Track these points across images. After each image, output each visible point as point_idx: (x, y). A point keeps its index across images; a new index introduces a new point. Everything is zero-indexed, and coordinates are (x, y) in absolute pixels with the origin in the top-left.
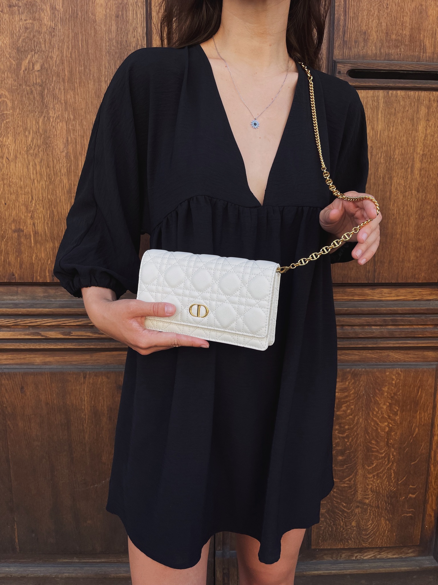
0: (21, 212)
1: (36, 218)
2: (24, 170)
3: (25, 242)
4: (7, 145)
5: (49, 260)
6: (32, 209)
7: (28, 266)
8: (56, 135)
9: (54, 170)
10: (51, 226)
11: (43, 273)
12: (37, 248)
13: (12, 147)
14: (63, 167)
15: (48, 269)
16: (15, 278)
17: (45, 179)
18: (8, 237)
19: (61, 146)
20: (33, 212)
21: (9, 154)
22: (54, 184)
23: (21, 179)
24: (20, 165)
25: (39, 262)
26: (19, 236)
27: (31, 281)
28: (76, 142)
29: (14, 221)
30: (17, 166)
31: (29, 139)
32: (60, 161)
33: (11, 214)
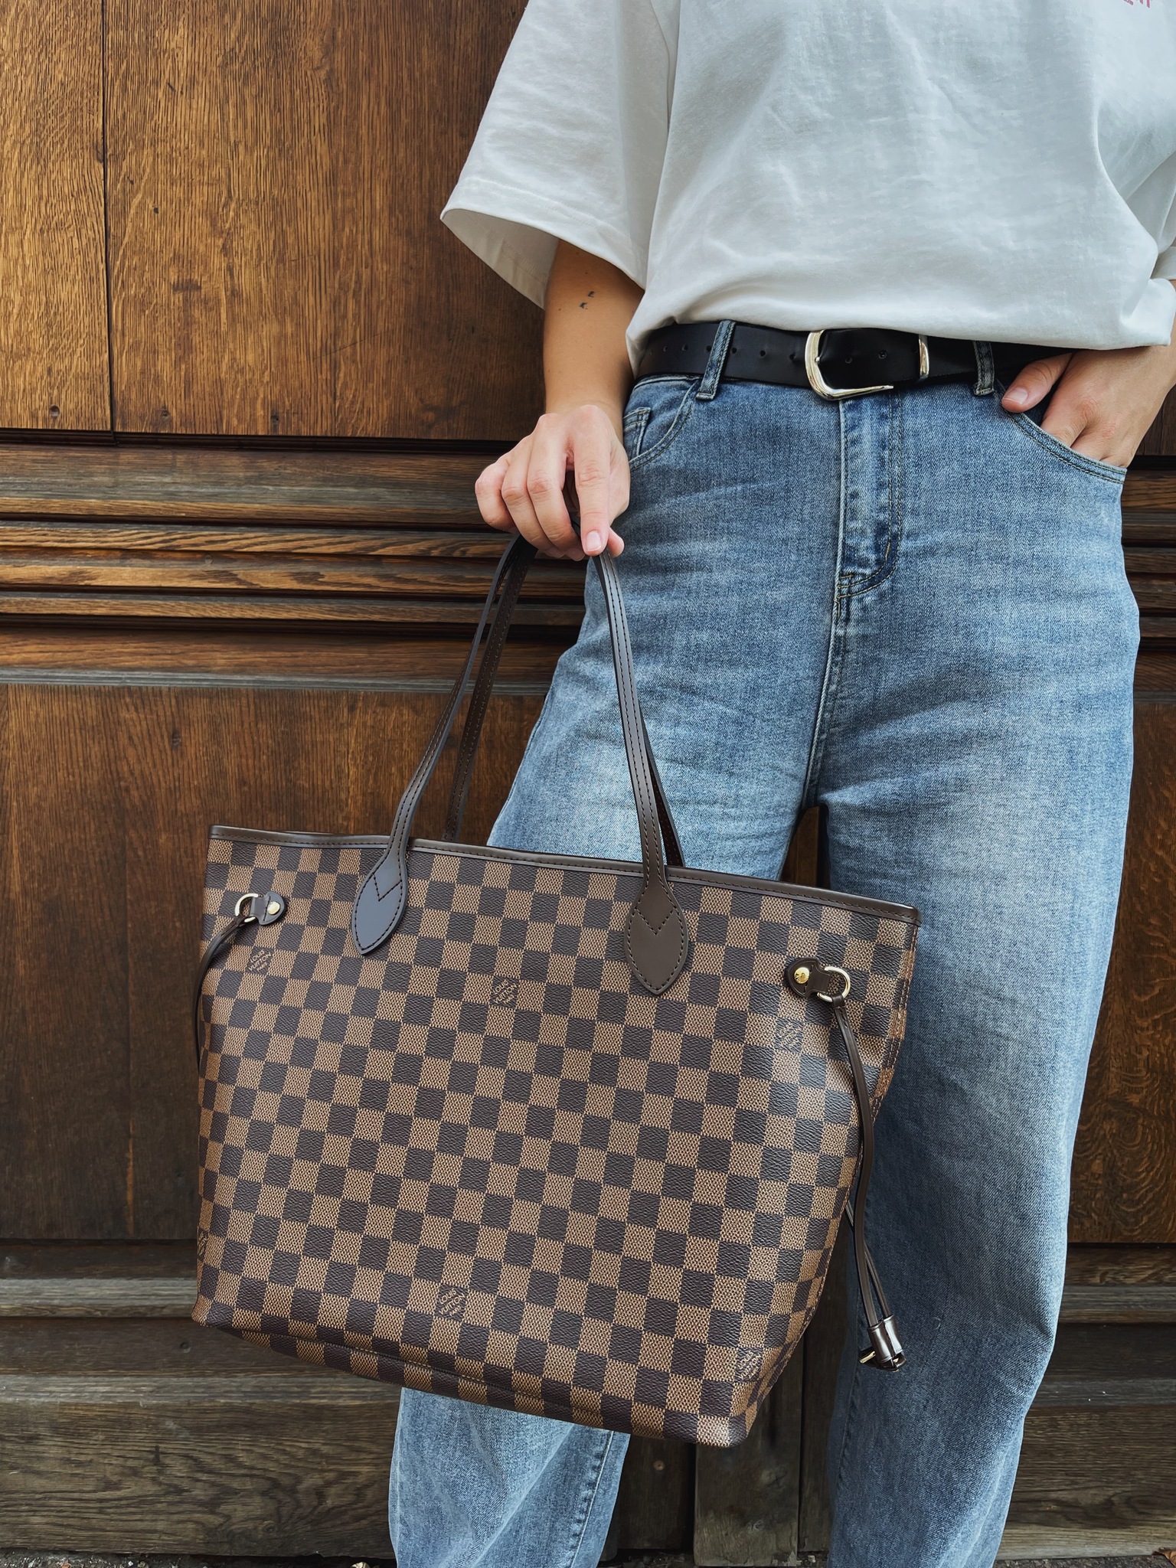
0: (197, 234)
1: (237, 252)
2: (212, 118)
3: (203, 320)
4: (173, 50)
5: (267, 373)
6: (227, 226)
7: (207, 389)
8: (305, 22)
9: (292, 120)
10: (277, 275)
11: (248, 409)
12: (235, 338)
13: (184, 57)
14: (317, 111)
15: (262, 396)
16: (171, 421)
17: (268, 142)
18: (157, 303)
19: (317, 54)
20: (228, 234)
21: (174, 73)
22: (292, 157)
23: (202, 144)
24: (201, 102)
25: (239, 376)
26: (185, 300)
27: (214, 432)
28: (356, 42)
29: (176, 257)
30: (194, 106)
31: (233, 36)
32: (311, 94)
33: (170, 239)
